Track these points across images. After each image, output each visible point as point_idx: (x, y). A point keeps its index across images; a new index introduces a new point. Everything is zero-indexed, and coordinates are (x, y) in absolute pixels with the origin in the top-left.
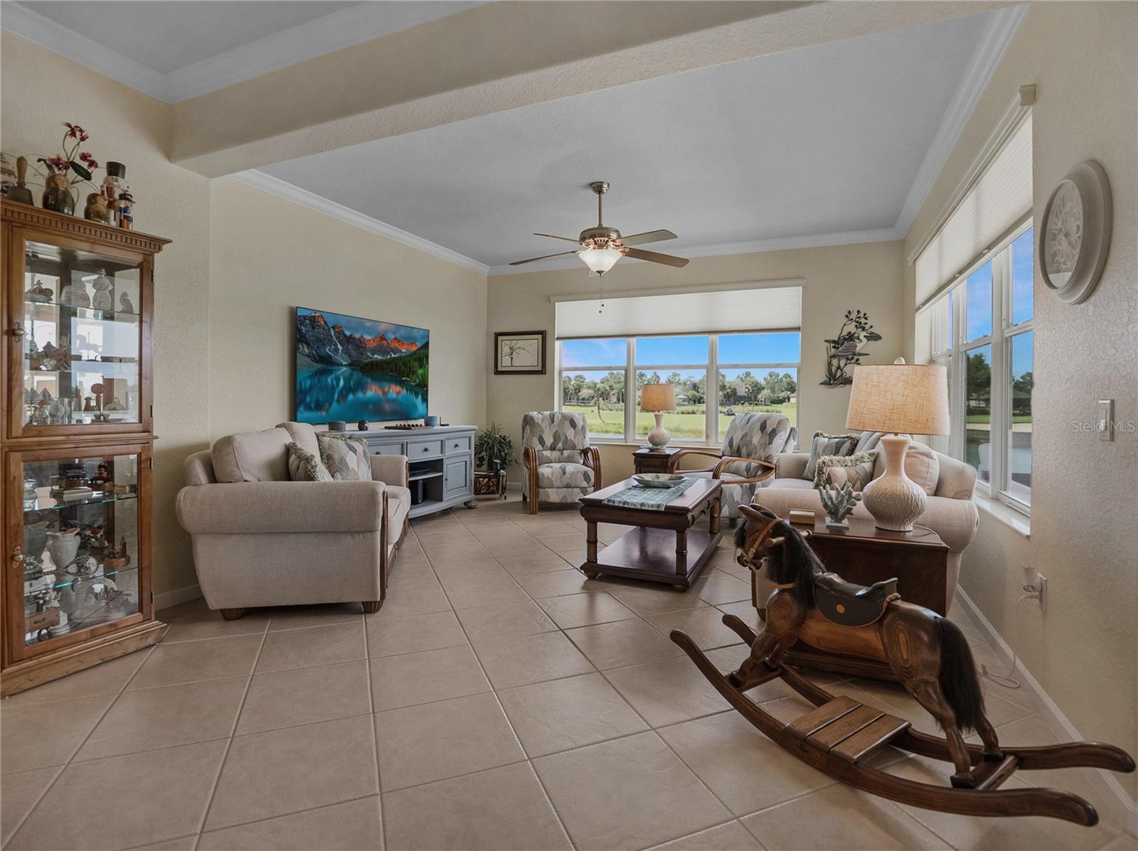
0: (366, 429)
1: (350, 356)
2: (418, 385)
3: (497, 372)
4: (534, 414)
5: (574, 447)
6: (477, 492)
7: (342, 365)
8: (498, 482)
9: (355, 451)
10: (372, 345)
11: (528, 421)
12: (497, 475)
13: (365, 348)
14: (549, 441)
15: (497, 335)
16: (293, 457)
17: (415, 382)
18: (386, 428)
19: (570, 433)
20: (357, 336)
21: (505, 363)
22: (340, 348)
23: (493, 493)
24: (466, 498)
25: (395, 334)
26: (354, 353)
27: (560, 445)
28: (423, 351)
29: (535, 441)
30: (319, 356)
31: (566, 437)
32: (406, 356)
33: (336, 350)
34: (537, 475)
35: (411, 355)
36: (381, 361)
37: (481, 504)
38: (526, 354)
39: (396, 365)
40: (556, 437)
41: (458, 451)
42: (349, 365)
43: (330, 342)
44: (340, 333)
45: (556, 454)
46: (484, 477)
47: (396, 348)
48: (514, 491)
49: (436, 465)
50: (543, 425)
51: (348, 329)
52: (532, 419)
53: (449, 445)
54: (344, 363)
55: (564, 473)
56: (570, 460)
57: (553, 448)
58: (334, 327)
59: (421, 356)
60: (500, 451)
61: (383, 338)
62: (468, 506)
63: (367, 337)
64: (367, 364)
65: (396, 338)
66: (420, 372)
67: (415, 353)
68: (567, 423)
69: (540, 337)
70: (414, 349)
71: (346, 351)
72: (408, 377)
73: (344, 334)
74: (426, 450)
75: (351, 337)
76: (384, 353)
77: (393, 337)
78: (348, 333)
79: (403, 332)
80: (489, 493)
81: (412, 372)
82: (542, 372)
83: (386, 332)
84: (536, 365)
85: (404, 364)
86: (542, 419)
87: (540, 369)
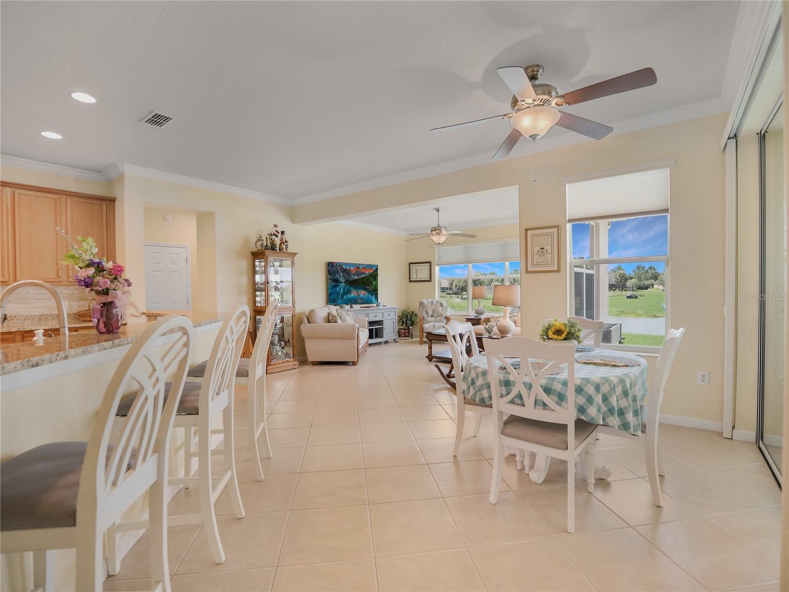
0: (353, 308)
1: (345, 278)
2: (373, 290)
3: (410, 281)
4: (424, 301)
5: (441, 316)
6: (400, 336)
7: (342, 282)
8: (409, 331)
9: (349, 315)
10: (353, 272)
11: (421, 304)
12: (409, 329)
13: (350, 273)
14: (430, 313)
15: (410, 264)
16: (330, 316)
17: (372, 288)
18: (361, 307)
19: (440, 309)
20: (348, 268)
21: (413, 277)
22: (341, 275)
23: (407, 336)
24: (394, 338)
25: (363, 267)
26: (347, 277)
27: (435, 315)
28: (376, 272)
29: (424, 312)
30: (334, 279)
31: (438, 312)
32: (368, 275)
33: (340, 276)
34: (423, 327)
35: (370, 275)
36: (357, 279)
37: (400, 341)
38: (422, 272)
39: (363, 280)
40: (434, 311)
41: (390, 317)
42: (345, 282)
43: (338, 272)
44: (342, 268)
45: (433, 318)
46: (403, 329)
47: (364, 272)
48: (416, 336)
49: (380, 323)
50: (428, 306)
51: (345, 266)
52: (423, 303)
53: (386, 314)
54: (343, 281)
55: (434, 327)
56: (440, 321)
57: (432, 316)
58: (339, 266)
59: (374, 276)
60: (411, 318)
61: (358, 269)
62: (395, 341)
63: (352, 268)
64: (351, 281)
65: (363, 269)
66: (374, 283)
67: (372, 274)
68: (439, 305)
69: (429, 264)
70: (372, 271)
71: (344, 276)
72: (369, 286)
74: (376, 316)
75: (346, 269)
76: (359, 275)
78: (344, 268)
79: (366, 266)
80: (405, 337)
81: (371, 284)
82: (430, 281)
83: (359, 265)
84: (427, 277)
85: (367, 280)
86: (428, 304)
87: (429, 279)
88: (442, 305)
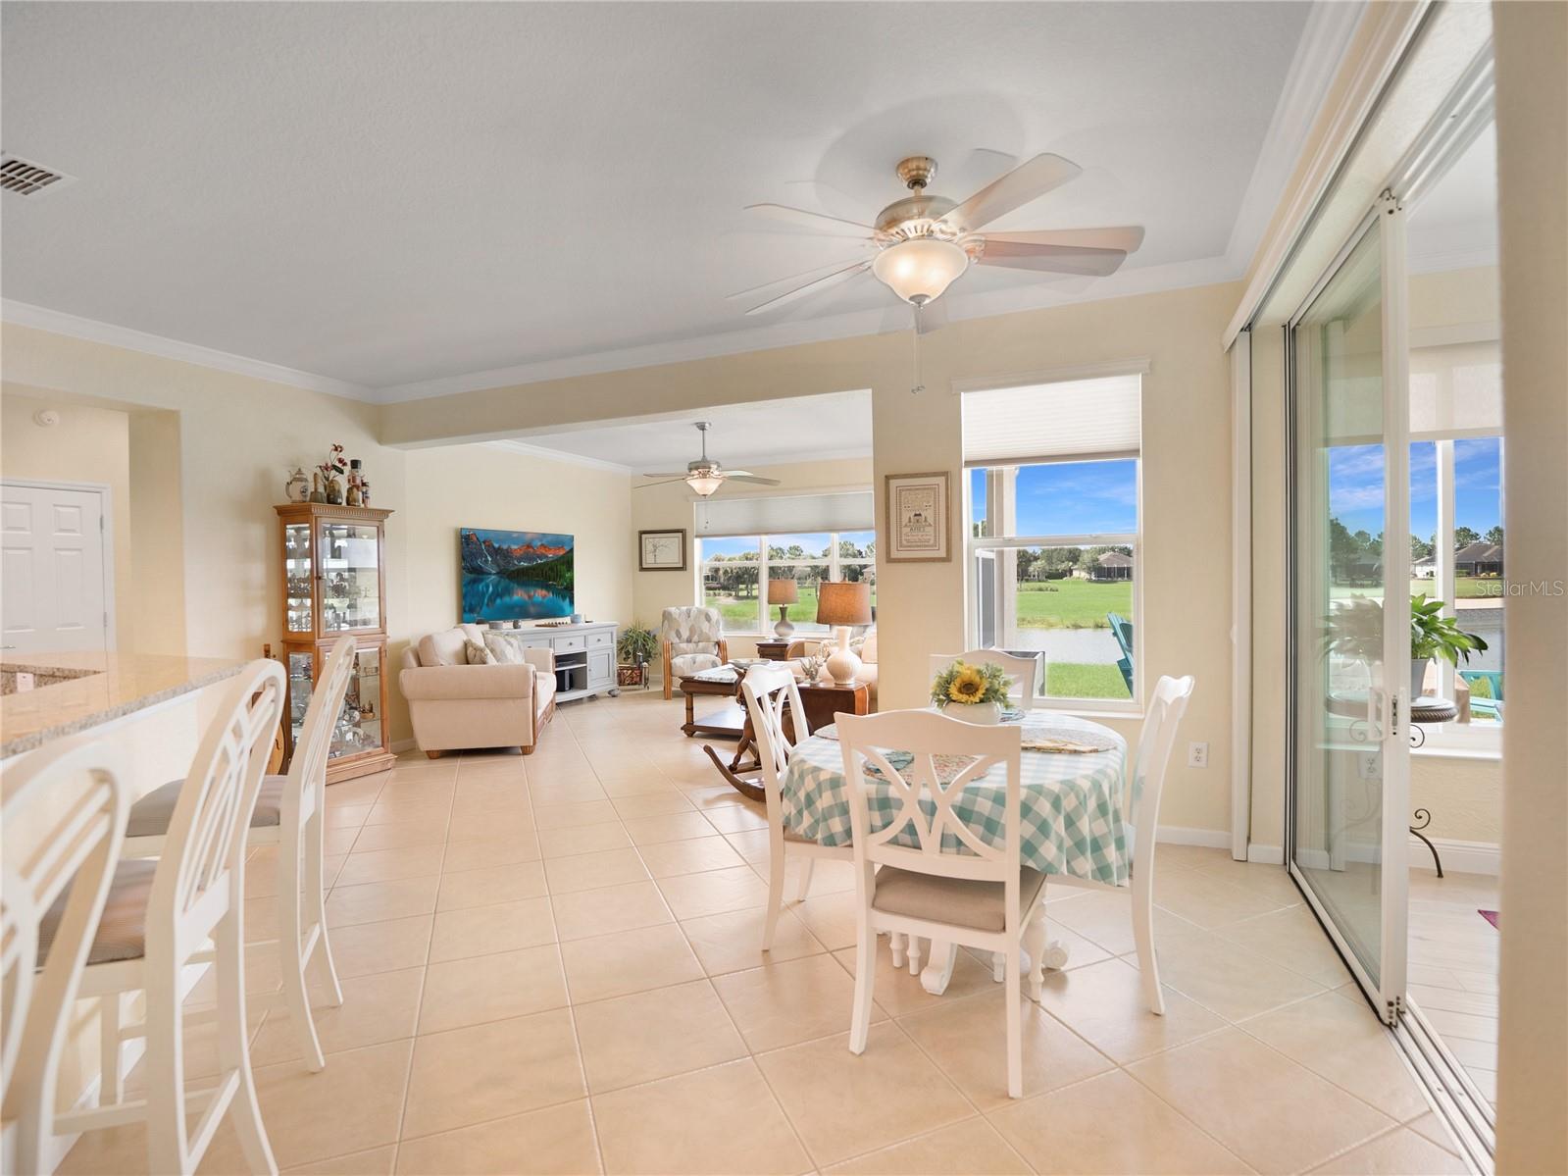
0: (520, 627)
1: (498, 566)
2: (565, 588)
3: (642, 569)
4: (673, 610)
5: (708, 640)
6: (621, 683)
7: (490, 574)
8: (641, 673)
9: (511, 645)
10: (519, 553)
11: (666, 616)
12: (640, 668)
13: (512, 557)
14: (685, 634)
15: (642, 533)
16: (470, 650)
17: (562, 585)
18: (537, 626)
19: (705, 627)
20: (505, 547)
21: (649, 561)
22: (490, 559)
23: (636, 684)
24: (610, 688)
25: (541, 540)
26: (501, 562)
27: (695, 638)
28: (570, 554)
29: (673, 634)
30: (473, 568)
31: (702, 631)
32: (553, 561)
33: (486, 561)
34: (670, 665)
35: (555, 560)
36: (527, 568)
37: (623, 693)
38: (666, 551)
39: (543, 570)
40: (692, 630)
41: (600, 644)
42: (498, 573)
43: (482, 555)
44: (490, 544)
45: (691, 646)
46: (627, 669)
47: (543, 554)
48: (657, 682)
49: (580, 657)
50: (680, 620)
51: (496, 541)
52: (670, 614)
53: (592, 639)
54: (494, 572)
55: (694, 663)
56: (704, 651)
57: (689, 641)
58: (484, 542)
59: (567, 561)
60: (644, 645)
61: (529, 546)
62: (612, 695)
63: (514, 547)
64: (513, 571)
65: (542, 545)
66: (566, 575)
67: (563, 556)
68: (703, 618)
69: (681, 534)
70: (561, 553)
71: (495, 562)
72: (554, 580)
73: (493, 547)
74: (571, 644)
75: (499, 548)
76: (530, 559)
77: (539, 544)
78: (496, 546)
79: (549, 538)
80: (632, 684)
81: (559, 576)
82: (683, 568)
83: (532, 540)
84: (677, 561)
85: (551, 569)
86: (680, 615)
87: (681, 565)
88: (708, 618)
